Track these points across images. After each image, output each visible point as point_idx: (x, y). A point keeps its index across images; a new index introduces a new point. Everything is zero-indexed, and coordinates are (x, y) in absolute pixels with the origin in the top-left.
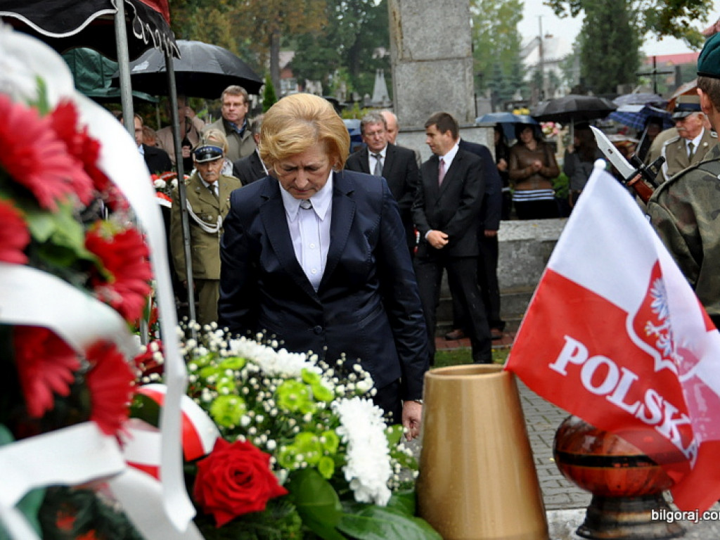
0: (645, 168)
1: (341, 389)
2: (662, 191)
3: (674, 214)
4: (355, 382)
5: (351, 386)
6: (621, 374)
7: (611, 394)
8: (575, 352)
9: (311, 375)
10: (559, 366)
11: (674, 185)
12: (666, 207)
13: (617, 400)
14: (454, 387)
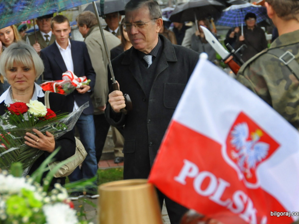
0: (235, 52)
1: (47, 200)
2: (246, 68)
3: (253, 82)
4: (56, 195)
5: (54, 198)
6: (218, 183)
7: (212, 194)
8: (191, 170)
9: (28, 192)
10: (181, 179)
11: (253, 64)
12: (248, 78)
13: (216, 198)
14: (117, 195)
